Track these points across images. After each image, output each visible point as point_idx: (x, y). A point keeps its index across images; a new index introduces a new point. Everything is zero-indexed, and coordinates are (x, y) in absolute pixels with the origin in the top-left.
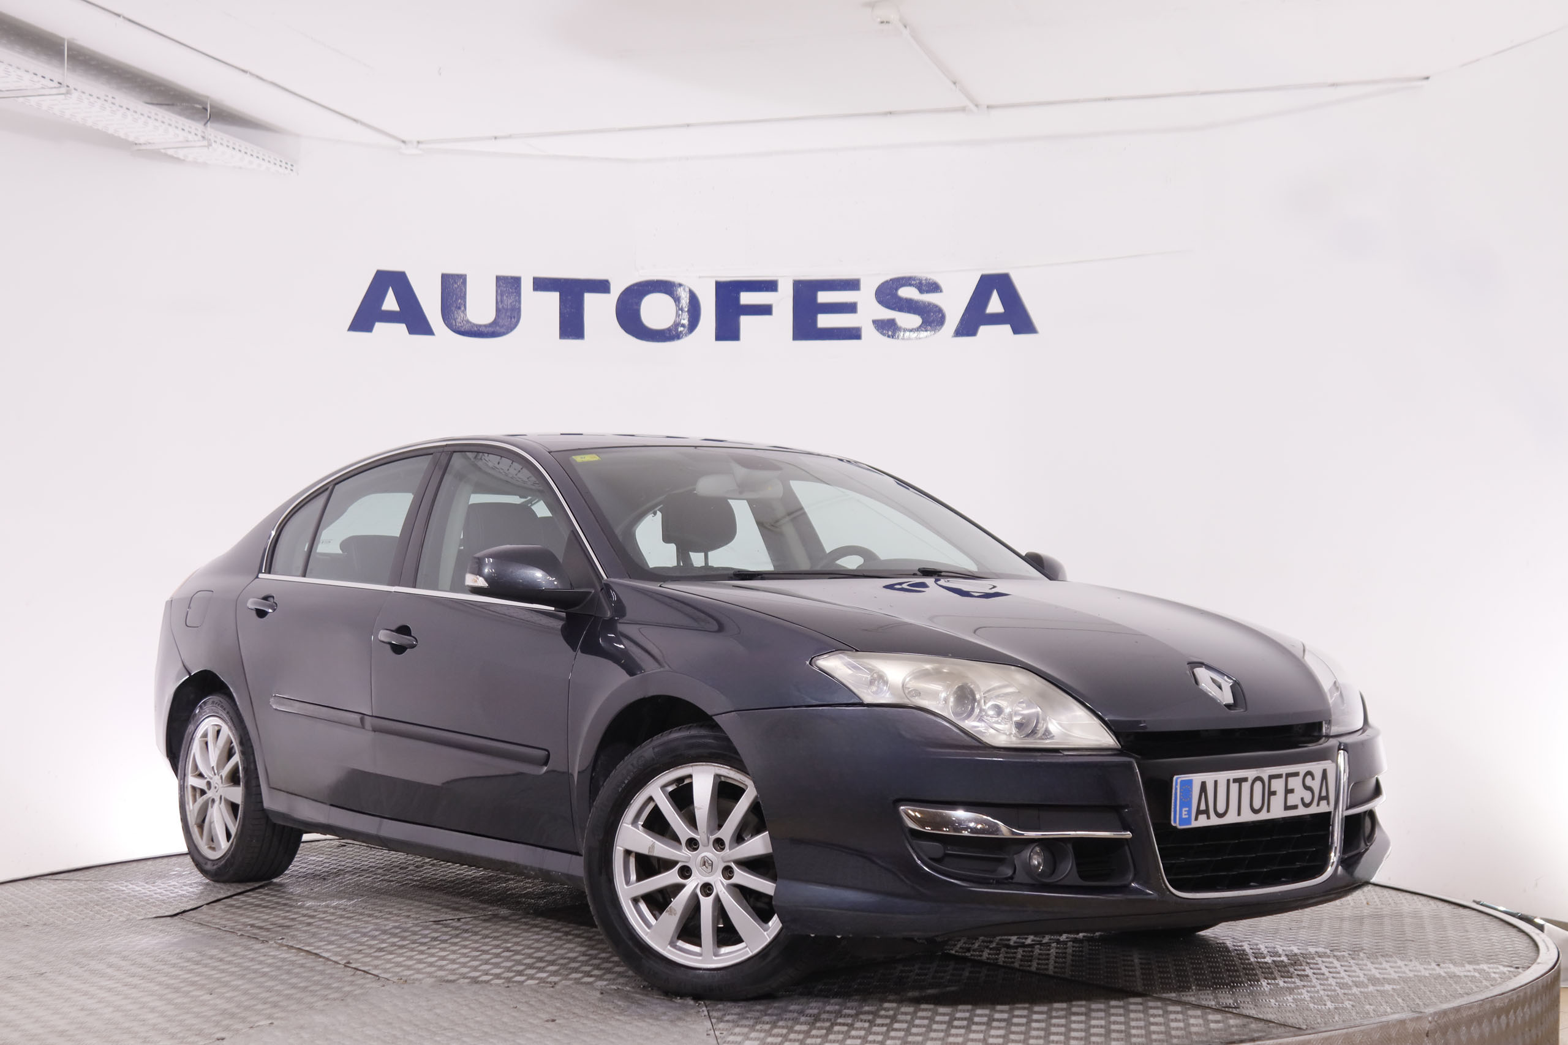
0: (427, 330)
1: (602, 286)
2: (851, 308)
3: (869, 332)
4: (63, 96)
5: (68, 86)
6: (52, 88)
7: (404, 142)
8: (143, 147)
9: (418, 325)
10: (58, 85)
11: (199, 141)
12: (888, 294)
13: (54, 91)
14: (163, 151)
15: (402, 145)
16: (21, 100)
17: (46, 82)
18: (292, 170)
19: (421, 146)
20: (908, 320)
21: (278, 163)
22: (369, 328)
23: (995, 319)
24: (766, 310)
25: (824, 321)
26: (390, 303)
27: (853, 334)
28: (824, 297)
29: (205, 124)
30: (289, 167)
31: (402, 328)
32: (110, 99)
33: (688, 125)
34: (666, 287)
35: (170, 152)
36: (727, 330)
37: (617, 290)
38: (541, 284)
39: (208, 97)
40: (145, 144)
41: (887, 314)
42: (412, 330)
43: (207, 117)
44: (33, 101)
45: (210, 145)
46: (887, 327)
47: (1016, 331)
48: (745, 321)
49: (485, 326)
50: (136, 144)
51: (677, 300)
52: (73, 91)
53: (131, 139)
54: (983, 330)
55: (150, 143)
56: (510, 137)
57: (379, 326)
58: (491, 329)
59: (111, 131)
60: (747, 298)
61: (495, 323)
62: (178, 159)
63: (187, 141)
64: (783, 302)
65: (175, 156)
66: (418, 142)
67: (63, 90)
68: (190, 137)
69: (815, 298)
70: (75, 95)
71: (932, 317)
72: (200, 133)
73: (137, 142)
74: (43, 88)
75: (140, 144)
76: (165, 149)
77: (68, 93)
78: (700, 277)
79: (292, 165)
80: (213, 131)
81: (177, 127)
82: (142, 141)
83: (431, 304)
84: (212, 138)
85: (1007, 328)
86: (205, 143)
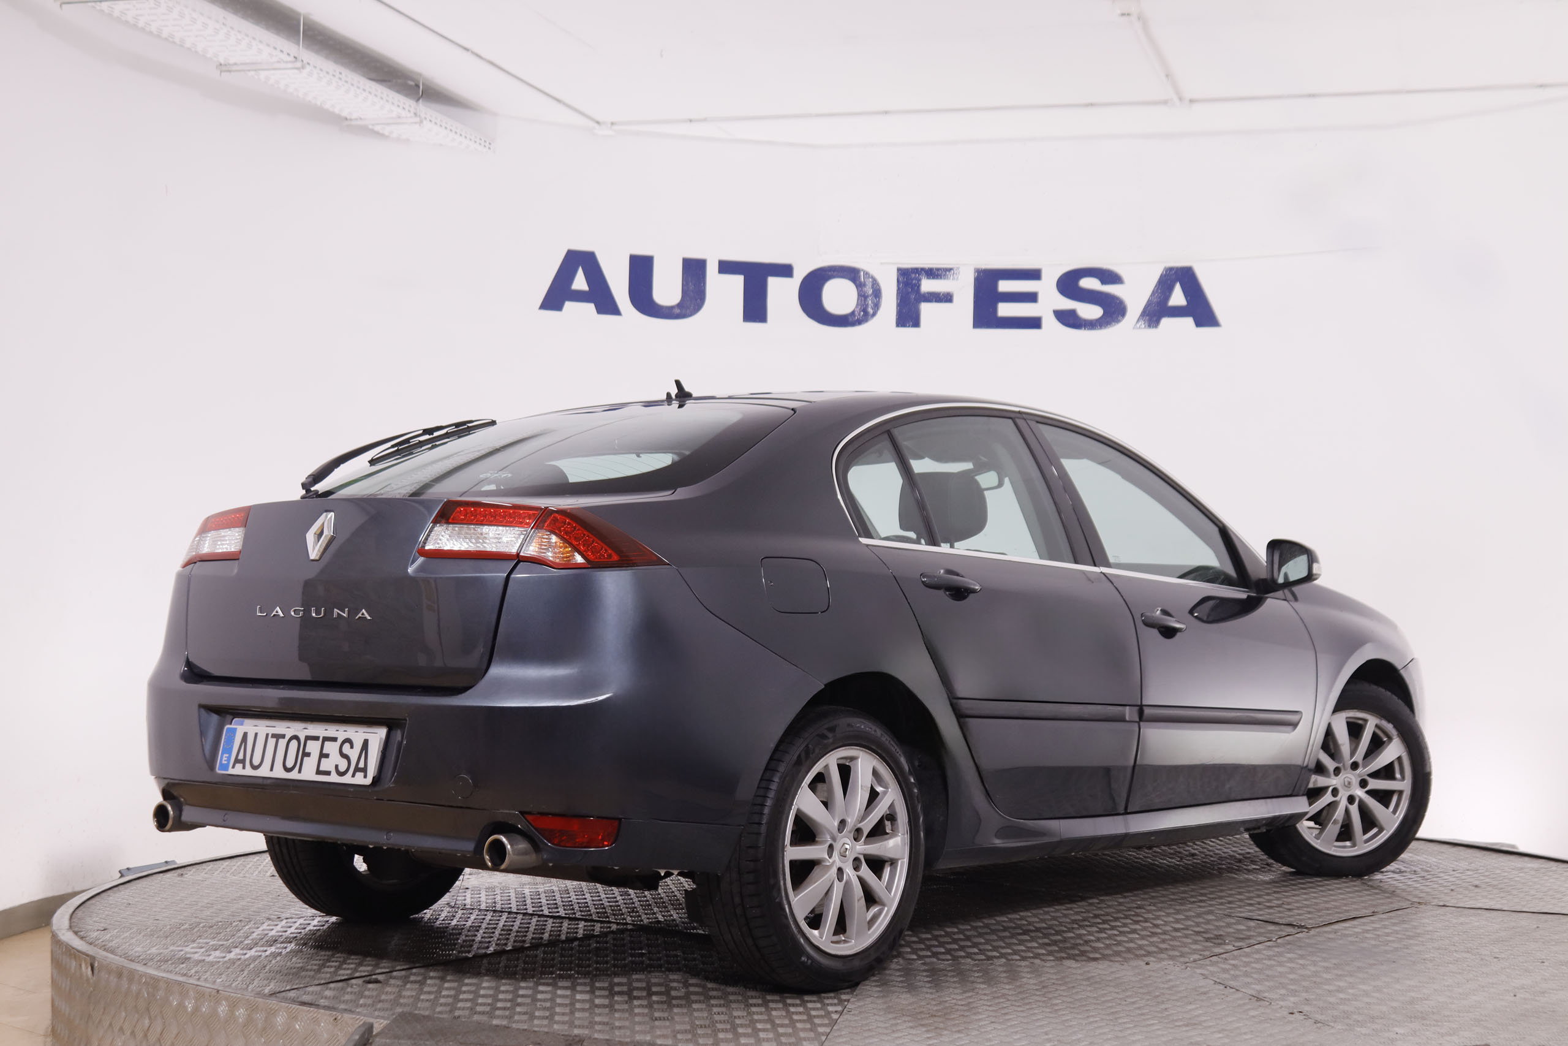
0: (614, 310)
1: (785, 271)
2: (1031, 297)
3: (1050, 322)
4: (296, 71)
5: (302, 61)
6: (287, 62)
7: (598, 123)
8: (354, 123)
9: (606, 304)
10: (294, 59)
11: (411, 117)
12: (1069, 284)
13: (290, 65)
14: (370, 127)
15: (596, 125)
16: (252, 73)
17: (284, 57)
18: (489, 148)
19: (615, 127)
20: (1090, 311)
21: (478, 141)
22: (558, 307)
23: (1177, 312)
24: (947, 298)
25: (1005, 310)
26: (580, 283)
27: (1034, 323)
28: (1004, 286)
29: (418, 100)
30: (487, 144)
31: (591, 307)
32: (337, 75)
33: (886, 112)
34: (851, 273)
35: (377, 128)
36: (908, 317)
37: (800, 274)
38: (726, 267)
39: (420, 75)
40: (356, 119)
41: (1067, 304)
42: (601, 310)
43: (419, 93)
44: (263, 75)
45: (421, 122)
46: (1068, 319)
47: (1199, 324)
48: (926, 308)
49: (672, 307)
50: (346, 119)
51: (859, 286)
52: (307, 66)
53: (344, 114)
54: (1166, 322)
55: (361, 119)
56: (705, 120)
57: (569, 305)
58: (677, 311)
59: (327, 106)
60: (928, 285)
61: (679, 305)
62: (382, 135)
63: (399, 117)
64: (964, 290)
65: (381, 132)
66: (612, 124)
67: (299, 64)
68: (404, 113)
69: (996, 286)
70: (308, 69)
71: (1114, 310)
72: (412, 110)
73: (348, 117)
74: (278, 62)
75: (351, 120)
76: (373, 125)
77: (303, 67)
78: (882, 264)
79: (490, 144)
80: (424, 109)
81: (393, 104)
82: (354, 116)
83: (619, 284)
84: (423, 115)
85: (1189, 321)
86: (417, 119)
